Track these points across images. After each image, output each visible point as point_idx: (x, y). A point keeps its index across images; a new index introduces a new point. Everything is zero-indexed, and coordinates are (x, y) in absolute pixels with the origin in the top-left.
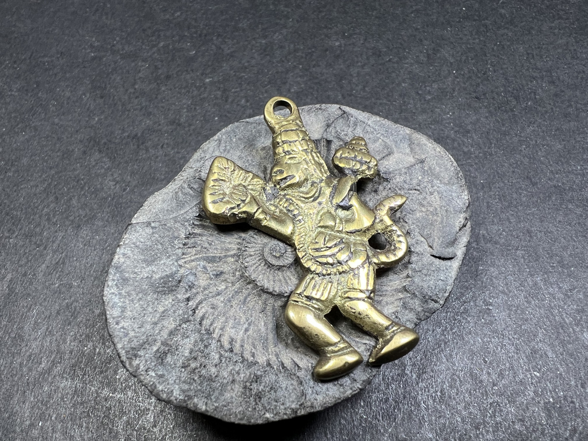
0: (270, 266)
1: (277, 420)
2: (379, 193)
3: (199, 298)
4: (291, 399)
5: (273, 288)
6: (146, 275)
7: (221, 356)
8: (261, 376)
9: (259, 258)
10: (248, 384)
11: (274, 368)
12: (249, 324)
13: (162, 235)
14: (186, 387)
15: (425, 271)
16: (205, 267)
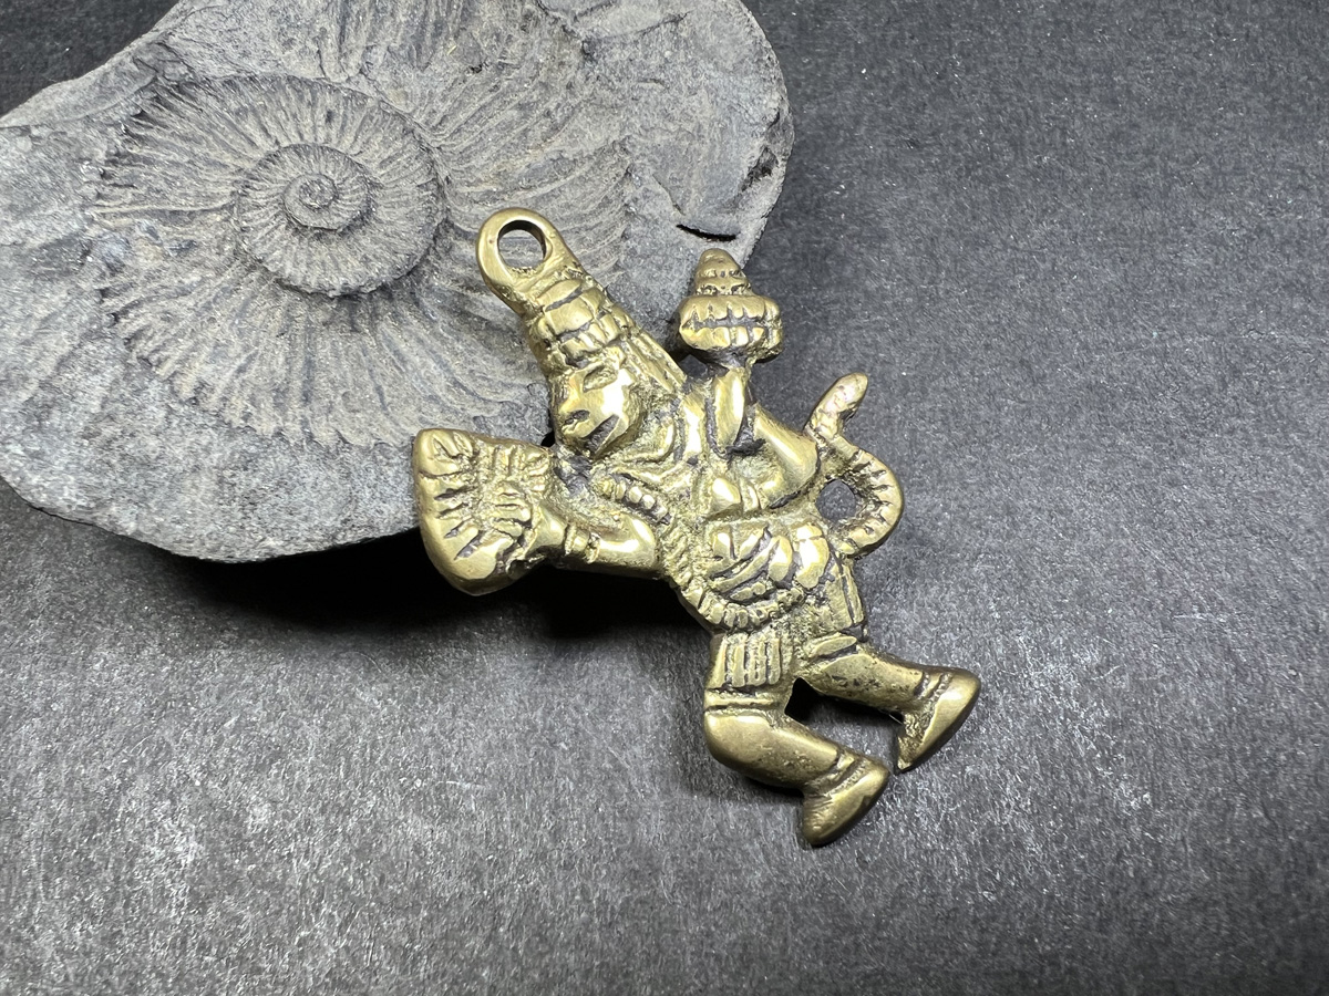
0: (300, 230)
1: (292, 553)
2: (577, 90)
3: (133, 297)
4: (324, 510)
5: (305, 278)
6: (11, 239)
7: (171, 411)
8: (257, 456)
9: (276, 211)
10: (227, 473)
11: (288, 442)
12: (250, 359)
13: (54, 154)
14: (93, 480)
15: (658, 259)
16: (151, 231)
